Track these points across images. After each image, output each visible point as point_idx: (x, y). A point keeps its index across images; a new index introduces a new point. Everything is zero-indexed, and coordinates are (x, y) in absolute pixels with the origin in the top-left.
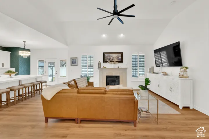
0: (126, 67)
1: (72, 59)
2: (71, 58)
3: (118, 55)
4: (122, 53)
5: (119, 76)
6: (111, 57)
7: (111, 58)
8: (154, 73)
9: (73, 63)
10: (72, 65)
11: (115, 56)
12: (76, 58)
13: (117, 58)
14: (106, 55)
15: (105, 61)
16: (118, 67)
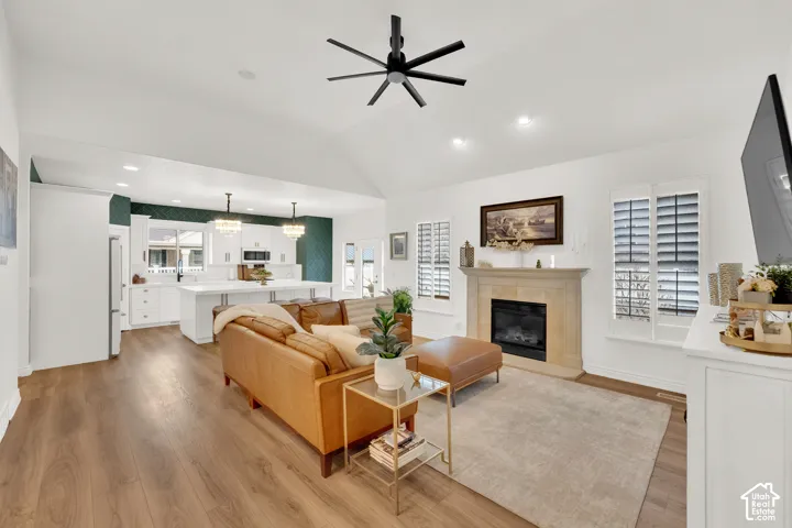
1: (393, 238)
2: (391, 235)
3: (538, 212)
4: (558, 201)
5: (545, 306)
6: (511, 219)
7: (511, 224)
9: (395, 250)
10: (394, 256)
11: (524, 215)
12: (405, 234)
13: (537, 224)
14: (491, 215)
16: (539, 265)
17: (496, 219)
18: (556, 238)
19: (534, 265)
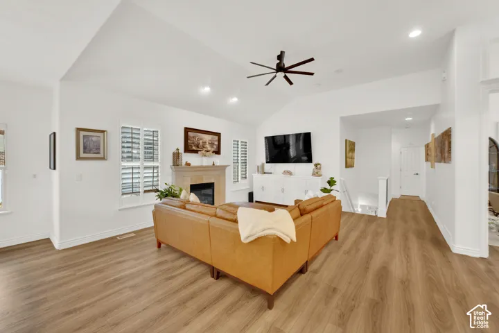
0: (226, 164)
1: (82, 133)
2: (79, 130)
3: (212, 138)
4: (218, 135)
5: (213, 183)
6: (201, 139)
7: (201, 142)
8: (265, 173)
9: (85, 148)
10: (82, 155)
11: (207, 138)
12: (103, 132)
13: (212, 144)
14: (190, 134)
15: (188, 149)
16: (214, 164)
17: (193, 137)
18: (218, 152)
19: (211, 164)
